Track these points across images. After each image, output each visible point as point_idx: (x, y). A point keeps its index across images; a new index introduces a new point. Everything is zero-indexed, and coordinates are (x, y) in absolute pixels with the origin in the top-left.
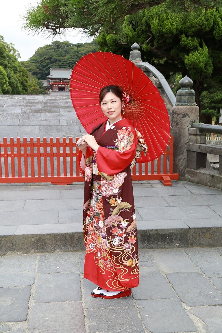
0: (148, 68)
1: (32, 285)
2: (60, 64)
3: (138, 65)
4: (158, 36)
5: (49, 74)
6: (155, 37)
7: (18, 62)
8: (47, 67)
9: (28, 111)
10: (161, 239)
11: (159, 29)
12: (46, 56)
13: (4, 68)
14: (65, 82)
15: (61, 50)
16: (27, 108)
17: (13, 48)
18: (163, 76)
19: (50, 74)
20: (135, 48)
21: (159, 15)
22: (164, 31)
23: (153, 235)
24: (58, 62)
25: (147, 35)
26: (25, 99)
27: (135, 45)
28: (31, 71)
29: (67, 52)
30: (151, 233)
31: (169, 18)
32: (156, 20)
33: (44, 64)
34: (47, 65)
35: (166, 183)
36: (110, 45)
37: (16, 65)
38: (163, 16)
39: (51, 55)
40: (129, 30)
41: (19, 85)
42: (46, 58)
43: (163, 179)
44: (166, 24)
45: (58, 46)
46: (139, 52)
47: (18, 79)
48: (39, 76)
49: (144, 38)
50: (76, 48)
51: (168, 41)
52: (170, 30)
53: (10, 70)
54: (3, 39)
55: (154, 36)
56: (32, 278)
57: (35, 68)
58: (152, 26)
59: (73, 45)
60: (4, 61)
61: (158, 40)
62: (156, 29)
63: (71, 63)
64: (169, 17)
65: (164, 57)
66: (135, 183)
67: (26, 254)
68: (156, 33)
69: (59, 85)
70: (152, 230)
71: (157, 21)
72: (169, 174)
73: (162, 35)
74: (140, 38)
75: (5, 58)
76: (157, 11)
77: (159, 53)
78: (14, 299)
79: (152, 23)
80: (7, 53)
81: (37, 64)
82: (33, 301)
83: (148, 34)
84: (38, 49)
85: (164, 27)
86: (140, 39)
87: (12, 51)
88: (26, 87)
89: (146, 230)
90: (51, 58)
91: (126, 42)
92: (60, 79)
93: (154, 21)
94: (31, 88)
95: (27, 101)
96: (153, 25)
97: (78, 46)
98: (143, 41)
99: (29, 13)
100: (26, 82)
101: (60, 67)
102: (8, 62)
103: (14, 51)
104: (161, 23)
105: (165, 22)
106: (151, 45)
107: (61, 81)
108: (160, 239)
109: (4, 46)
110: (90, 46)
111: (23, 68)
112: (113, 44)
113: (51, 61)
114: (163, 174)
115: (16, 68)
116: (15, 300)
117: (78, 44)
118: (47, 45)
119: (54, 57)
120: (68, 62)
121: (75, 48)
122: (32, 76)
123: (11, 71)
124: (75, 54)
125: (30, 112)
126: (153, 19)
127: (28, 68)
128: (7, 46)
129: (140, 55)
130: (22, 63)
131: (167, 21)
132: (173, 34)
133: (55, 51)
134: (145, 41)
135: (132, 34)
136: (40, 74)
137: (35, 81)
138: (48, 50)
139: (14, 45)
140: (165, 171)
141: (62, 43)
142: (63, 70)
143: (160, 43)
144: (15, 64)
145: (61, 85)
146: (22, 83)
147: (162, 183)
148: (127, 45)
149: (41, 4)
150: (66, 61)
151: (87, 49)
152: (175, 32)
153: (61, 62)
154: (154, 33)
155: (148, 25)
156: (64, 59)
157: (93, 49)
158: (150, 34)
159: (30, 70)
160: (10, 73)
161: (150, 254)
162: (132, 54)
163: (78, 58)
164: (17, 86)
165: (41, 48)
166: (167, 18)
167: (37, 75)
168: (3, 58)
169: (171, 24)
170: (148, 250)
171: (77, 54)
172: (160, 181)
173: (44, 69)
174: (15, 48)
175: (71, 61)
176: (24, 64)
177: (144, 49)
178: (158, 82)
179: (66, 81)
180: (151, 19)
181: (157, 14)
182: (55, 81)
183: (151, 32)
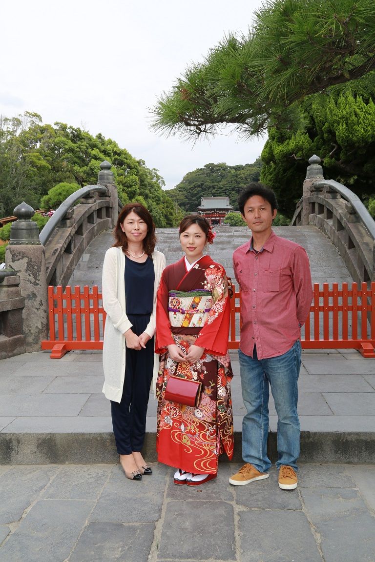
0: (333, 187)
1: (157, 521)
2: (214, 191)
3: (319, 184)
4: (346, 146)
5: (199, 204)
6: (341, 147)
7: (162, 191)
8: (198, 196)
9: (167, 250)
10: (366, 448)
11: (347, 137)
12: (196, 183)
13: (144, 198)
14: (220, 214)
15: (215, 175)
16: (165, 245)
17: (157, 174)
18: (356, 196)
19: (202, 205)
20: (315, 162)
21: (347, 119)
22: (355, 139)
23: (352, 441)
24: (211, 189)
25: (330, 146)
26: (163, 233)
27: (315, 157)
28: (178, 202)
29: (222, 176)
30: (349, 438)
31: (362, 122)
32: (343, 126)
33: (194, 192)
34: (198, 194)
35: (366, 354)
36: (278, 161)
37: (159, 195)
38: (353, 120)
39: (203, 181)
40: (305, 140)
41: (162, 218)
42: (196, 185)
43: (361, 347)
44: (357, 130)
45: (212, 170)
46: (320, 167)
47: (161, 212)
48: (187, 207)
49: (326, 150)
50: (235, 171)
51: (360, 153)
52: (363, 137)
53: (151, 201)
54: (144, 164)
55: (339, 148)
56: (157, 508)
57: (182, 197)
58: (337, 133)
59: (230, 167)
60: (144, 190)
61: (345, 152)
62: (343, 137)
63: (228, 189)
64: (361, 120)
65: (354, 175)
66: (318, 352)
67: (152, 462)
68: (343, 142)
69: (212, 217)
70: (350, 434)
71: (345, 126)
72: (371, 340)
73: (350, 145)
74: (320, 149)
75: (146, 186)
76: (344, 113)
77: (348, 169)
78: (127, 547)
79: (336, 130)
80: (149, 181)
81: (186, 193)
82: (156, 553)
83: (331, 144)
84: (187, 174)
85: (353, 134)
86: (321, 151)
87: (155, 178)
88: (171, 221)
89: (341, 434)
90: (202, 184)
91: (300, 156)
92: (214, 210)
93: (340, 126)
94: (177, 223)
95: (166, 235)
96: (339, 132)
97: (237, 169)
98: (325, 153)
99: (161, 103)
100: (171, 214)
101: (214, 195)
102: (150, 191)
103: (158, 177)
104: (350, 129)
105: (356, 127)
106: (336, 159)
107: (214, 212)
108: (363, 448)
109: (146, 172)
110: (252, 168)
111: (167, 198)
112: (283, 159)
113: (202, 189)
114: (362, 340)
115: (159, 198)
116: (128, 549)
117: (237, 166)
118: (198, 169)
119: (207, 183)
120: (224, 189)
121: (233, 171)
122: (179, 207)
123: (153, 202)
124: (232, 178)
125: (169, 251)
126: (338, 124)
127: (175, 198)
128: (150, 173)
129: (322, 171)
130: (167, 192)
131: (358, 126)
132: (366, 142)
133: (207, 176)
134: (328, 153)
135: (310, 146)
136: (189, 205)
137: (182, 213)
138: (199, 175)
139: (158, 170)
140: (364, 335)
141: (217, 166)
142: (218, 199)
143: (349, 155)
144: (158, 193)
145: (215, 217)
146: (166, 216)
147: (360, 353)
148: (303, 159)
149: (177, 87)
150: (222, 188)
151: (249, 172)
152: (370, 140)
153: (216, 189)
154: (340, 142)
155: (331, 132)
156: (219, 185)
157: (255, 171)
158: (334, 145)
159: (177, 200)
160: (152, 205)
161: (347, 473)
162: (309, 170)
163: (237, 183)
164: (159, 220)
165: (191, 173)
166: (358, 122)
167: (185, 206)
168: (144, 187)
169: (364, 129)
170: (343, 465)
171: (235, 178)
172: (357, 350)
173: (194, 199)
174: (159, 174)
175: (228, 188)
176: (169, 193)
177: (325, 164)
178: (350, 206)
179: (221, 212)
180: (336, 124)
181: (344, 118)
182: (207, 212)
183: (336, 142)
